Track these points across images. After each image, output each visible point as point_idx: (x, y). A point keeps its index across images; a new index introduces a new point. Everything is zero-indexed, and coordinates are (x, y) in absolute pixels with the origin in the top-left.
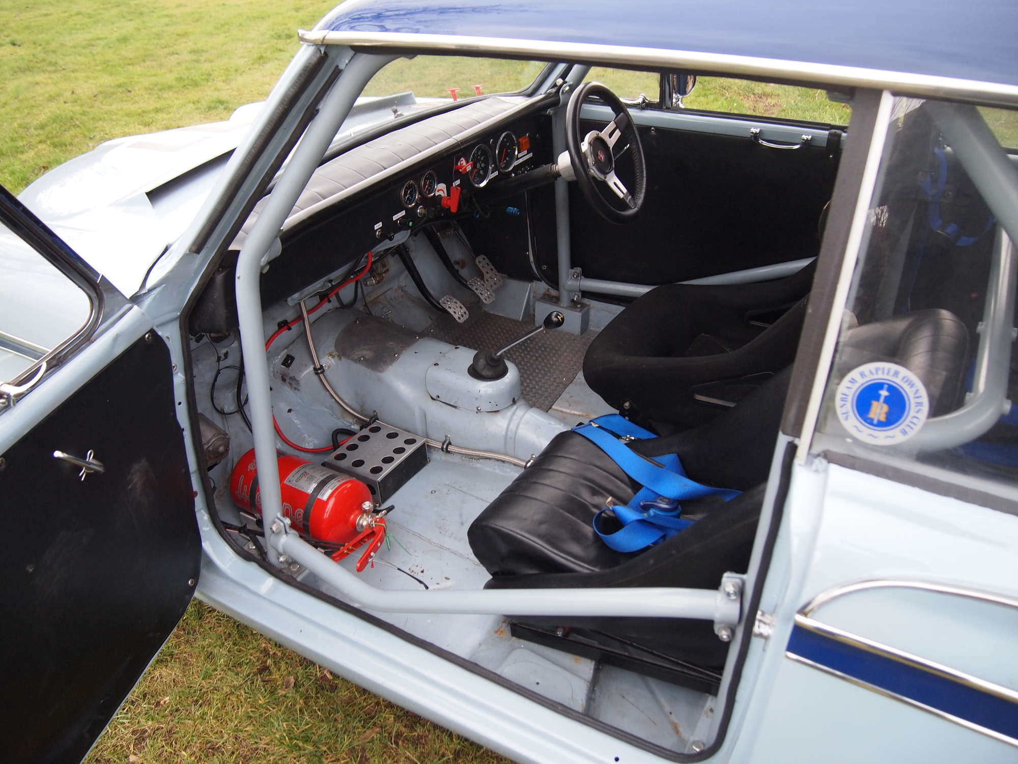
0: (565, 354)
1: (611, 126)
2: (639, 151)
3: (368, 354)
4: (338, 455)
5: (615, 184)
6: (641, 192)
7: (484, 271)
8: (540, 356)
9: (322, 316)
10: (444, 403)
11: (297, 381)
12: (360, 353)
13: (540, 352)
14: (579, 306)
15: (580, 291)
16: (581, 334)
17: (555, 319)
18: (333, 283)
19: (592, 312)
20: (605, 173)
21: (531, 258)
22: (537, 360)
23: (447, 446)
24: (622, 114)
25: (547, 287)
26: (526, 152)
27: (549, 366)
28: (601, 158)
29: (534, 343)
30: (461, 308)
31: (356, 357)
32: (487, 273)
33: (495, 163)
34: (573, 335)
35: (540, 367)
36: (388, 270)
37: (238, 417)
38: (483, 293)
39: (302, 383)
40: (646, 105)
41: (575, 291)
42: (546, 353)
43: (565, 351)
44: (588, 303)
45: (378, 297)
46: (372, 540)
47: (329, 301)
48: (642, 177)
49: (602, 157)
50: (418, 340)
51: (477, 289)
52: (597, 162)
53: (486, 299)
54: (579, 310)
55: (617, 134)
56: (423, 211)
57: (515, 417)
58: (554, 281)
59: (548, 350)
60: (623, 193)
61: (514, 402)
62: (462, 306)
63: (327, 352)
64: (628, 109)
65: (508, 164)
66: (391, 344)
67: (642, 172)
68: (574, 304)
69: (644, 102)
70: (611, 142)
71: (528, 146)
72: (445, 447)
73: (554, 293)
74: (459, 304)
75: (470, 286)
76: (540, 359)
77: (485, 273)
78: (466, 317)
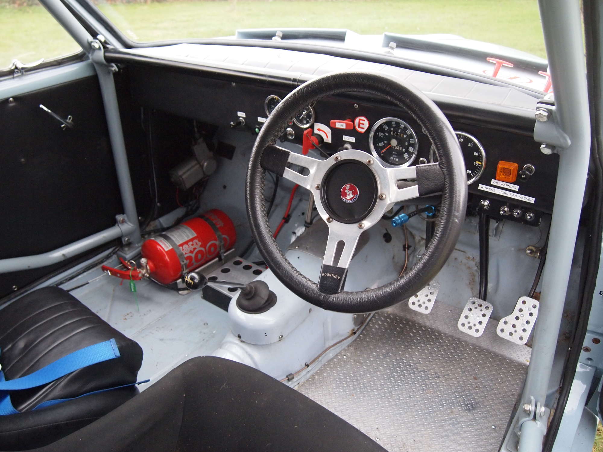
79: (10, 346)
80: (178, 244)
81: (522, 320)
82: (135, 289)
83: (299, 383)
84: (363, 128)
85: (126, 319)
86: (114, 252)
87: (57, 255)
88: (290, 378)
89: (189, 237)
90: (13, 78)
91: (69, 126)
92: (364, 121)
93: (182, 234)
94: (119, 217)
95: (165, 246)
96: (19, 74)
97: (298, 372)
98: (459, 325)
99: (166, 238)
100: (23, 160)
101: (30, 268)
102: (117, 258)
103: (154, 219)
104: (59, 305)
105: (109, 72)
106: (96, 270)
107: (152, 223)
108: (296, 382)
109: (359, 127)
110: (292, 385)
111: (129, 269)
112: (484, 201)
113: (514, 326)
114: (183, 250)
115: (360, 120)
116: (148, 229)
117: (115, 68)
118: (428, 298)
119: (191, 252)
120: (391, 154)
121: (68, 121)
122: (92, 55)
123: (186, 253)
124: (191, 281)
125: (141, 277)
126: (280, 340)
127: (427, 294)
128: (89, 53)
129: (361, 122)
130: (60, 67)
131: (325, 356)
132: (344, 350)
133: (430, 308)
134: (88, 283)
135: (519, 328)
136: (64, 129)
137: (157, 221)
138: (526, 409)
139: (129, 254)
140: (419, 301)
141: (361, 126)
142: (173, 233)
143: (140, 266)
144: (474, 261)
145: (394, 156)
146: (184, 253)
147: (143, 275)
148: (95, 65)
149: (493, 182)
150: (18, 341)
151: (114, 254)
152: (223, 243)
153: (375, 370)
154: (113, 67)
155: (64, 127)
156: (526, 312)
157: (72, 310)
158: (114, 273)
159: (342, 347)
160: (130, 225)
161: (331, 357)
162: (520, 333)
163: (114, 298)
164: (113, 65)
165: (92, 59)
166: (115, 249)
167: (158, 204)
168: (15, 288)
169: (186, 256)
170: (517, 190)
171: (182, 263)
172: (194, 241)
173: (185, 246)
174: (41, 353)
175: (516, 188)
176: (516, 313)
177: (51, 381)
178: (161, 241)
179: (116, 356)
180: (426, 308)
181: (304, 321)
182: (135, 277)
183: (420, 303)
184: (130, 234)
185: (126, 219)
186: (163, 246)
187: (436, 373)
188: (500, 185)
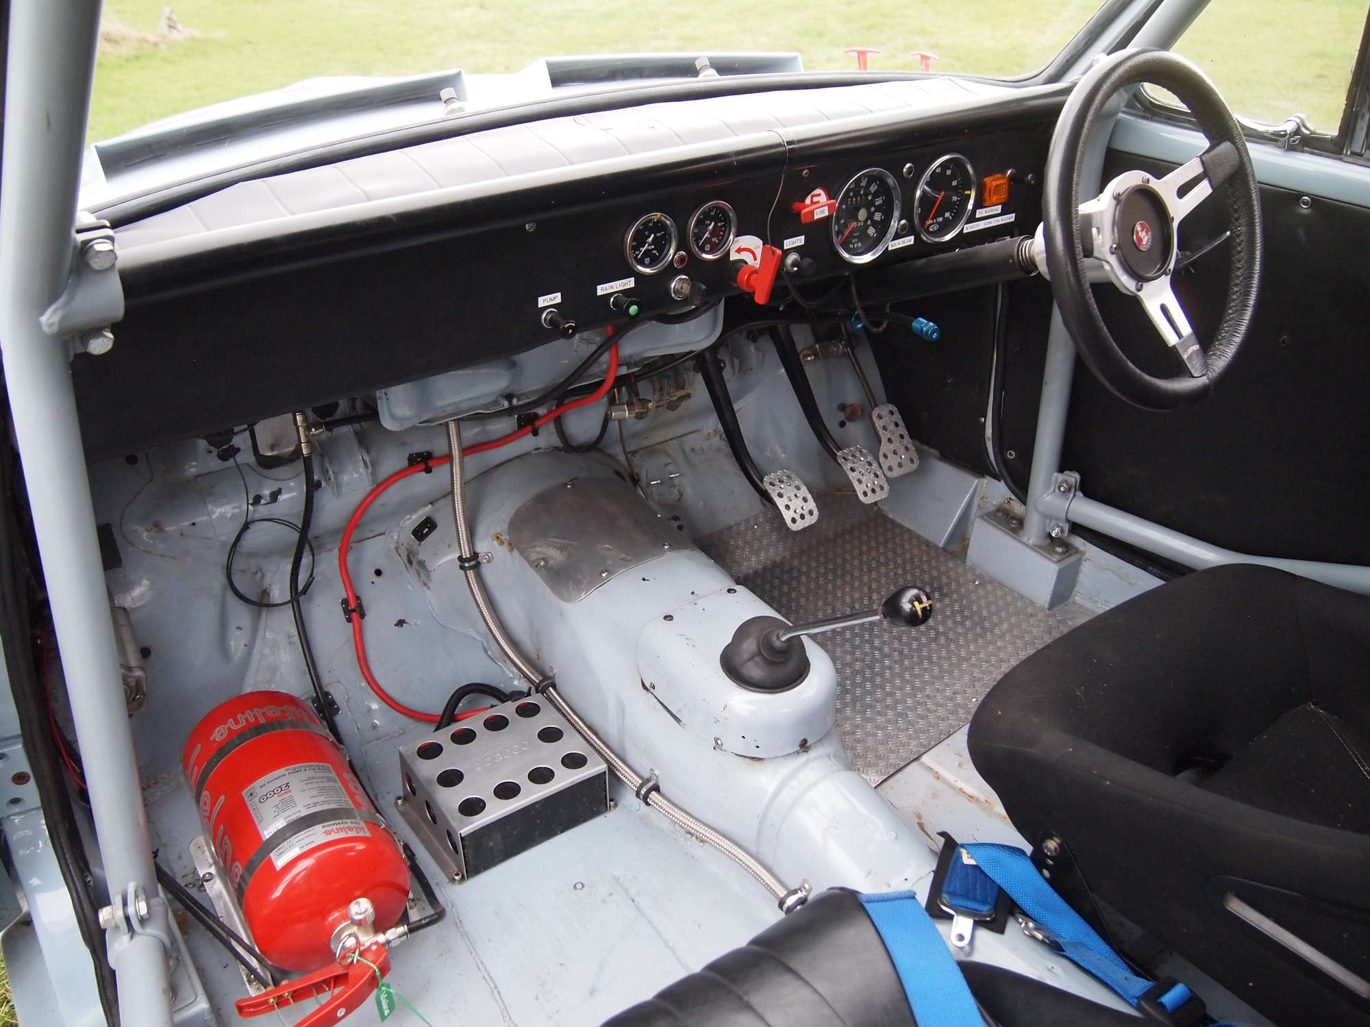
0: (999, 643)
1: (1192, 168)
2: (1251, 241)
3: (556, 556)
4: (427, 745)
5: (1164, 309)
6: (1230, 342)
7: (884, 436)
8: (945, 634)
9: (518, 457)
10: (661, 703)
11: (427, 570)
12: (544, 550)
13: (950, 623)
14: (1059, 550)
15: (1068, 521)
16: (1052, 606)
17: (907, 607)
18: (515, 402)
19: (1086, 568)
20: (1141, 279)
21: (989, 432)
22: (936, 639)
23: (648, 792)
24: (1225, 146)
25: (1010, 495)
26: (998, 209)
27: (954, 660)
28: (1140, 240)
29: (947, 601)
30: (805, 500)
31: (534, 557)
32: (890, 440)
33: (907, 213)
34: (1032, 603)
35: (935, 658)
36: (688, 396)
37: (288, 614)
38: (864, 479)
39: (434, 576)
40: (1303, 142)
41: (1057, 519)
42: (960, 630)
43: (1002, 636)
44: (1082, 548)
45: (666, 441)
46: (337, 991)
47: (535, 433)
48: (1244, 306)
49: (1145, 238)
50: (665, 552)
51: (852, 470)
52: (1126, 251)
53: (865, 494)
54: (1057, 557)
55: (1203, 190)
56: (686, 288)
57: (794, 783)
58: (1020, 484)
59: (968, 624)
60: (1179, 335)
61: (804, 746)
62: (809, 497)
63: (493, 531)
64: (1249, 145)
65: (945, 227)
66: (605, 547)
67: (1247, 294)
68: (1052, 544)
69: (1297, 132)
70: (1179, 209)
71: (1003, 196)
72: (643, 792)
73: (1017, 508)
74: (804, 491)
75: (841, 461)
76: (942, 640)
77: (884, 440)
78: (810, 520)
81: (896, 439)
113: (896, 452)
118: (800, 497)
135: (901, 451)
140: (796, 511)
145: (854, 241)
149: (978, 213)
156: (891, 426)
170: (1000, 211)
180: (811, 513)
183: (799, 513)
188: (983, 215)
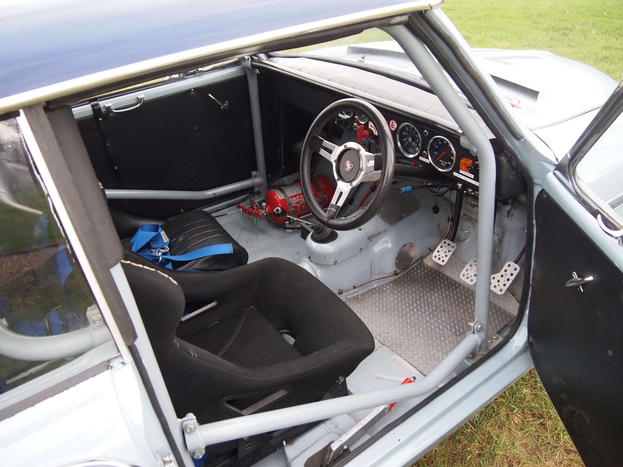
79: (175, 239)
80: (289, 196)
81: (505, 278)
82: (256, 223)
83: (347, 298)
84: (394, 128)
85: (248, 242)
86: (248, 197)
87: (210, 193)
88: (341, 293)
89: (298, 192)
90: (195, 76)
91: (226, 108)
92: (395, 123)
93: (294, 190)
94: (254, 173)
95: (280, 196)
96: (199, 74)
97: (347, 291)
98: (461, 275)
99: (282, 191)
100: (196, 128)
101: (193, 199)
102: (249, 201)
103: (280, 178)
104: (205, 221)
105: (254, 74)
106: (234, 208)
107: (277, 180)
108: (344, 296)
109: (392, 127)
110: (342, 297)
111: (254, 209)
112: (459, 184)
113: (499, 281)
114: (292, 201)
115: (392, 122)
116: (274, 184)
117: (257, 71)
118: (446, 254)
119: (298, 203)
120: (410, 147)
121: (225, 104)
122: (244, 63)
123: (293, 203)
124: (276, 212)
125: (261, 216)
126: (335, 264)
127: (446, 251)
128: (242, 61)
129: (393, 124)
130: (224, 69)
131: (370, 285)
132: (386, 284)
133: (446, 261)
134: (227, 214)
135: (501, 283)
136: (222, 110)
137: (281, 179)
138: (469, 325)
139: (257, 200)
140: (439, 255)
141: (393, 126)
142: (287, 188)
143: (262, 208)
144: (498, 236)
145: (411, 148)
146: (292, 203)
147: (263, 214)
148: (246, 69)
149: (461, 171)
150: (180, 237)
151: (248, 198)
152: (322, 200)
153: (402, 300)
154: (256, 71)
155: (222, 108)
156: (509, 273)
157: (212, 225)
158: (244, 210)
159: (385, 282)
160: (260, 179)
161: (375, 287)
162: (501, 286)
163: (243, 229)
164: (257, 70)
165: (244, 65)
166: (249, 195)
167: (283, 167)
168: (183, 211)
169: (293, 205)
170: (473, 178)
171: (290, 210)
172: (301, 196)
173: (294, 198)
174: (190, 245)
175: (472, 176)
176: (502, 272)
177: (193, 259)
178: (278, 192)
179: (231, 252)
180: (443, 261)
181: (355, 255)
182: (257, 215)
183: (439, 257)
184: (259, 185)
185: (258, 174)
186: (278, 196)
187: (444, 309)
188: (464, 174)
